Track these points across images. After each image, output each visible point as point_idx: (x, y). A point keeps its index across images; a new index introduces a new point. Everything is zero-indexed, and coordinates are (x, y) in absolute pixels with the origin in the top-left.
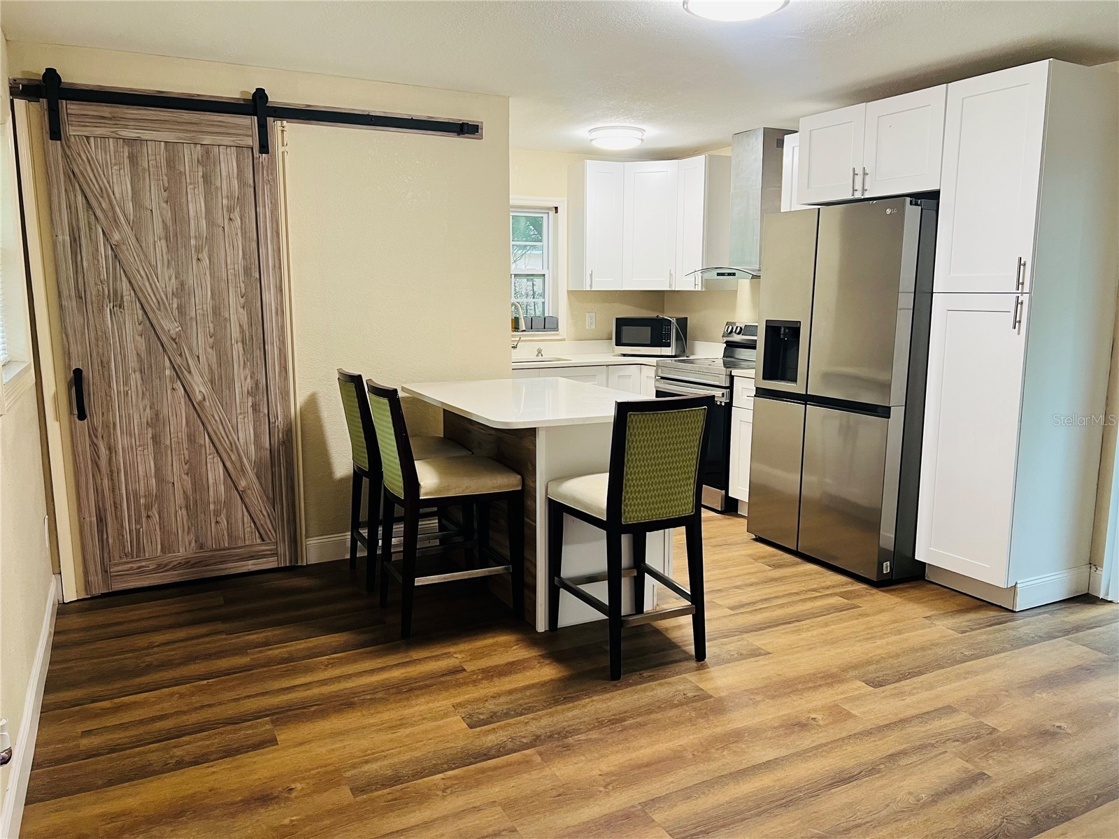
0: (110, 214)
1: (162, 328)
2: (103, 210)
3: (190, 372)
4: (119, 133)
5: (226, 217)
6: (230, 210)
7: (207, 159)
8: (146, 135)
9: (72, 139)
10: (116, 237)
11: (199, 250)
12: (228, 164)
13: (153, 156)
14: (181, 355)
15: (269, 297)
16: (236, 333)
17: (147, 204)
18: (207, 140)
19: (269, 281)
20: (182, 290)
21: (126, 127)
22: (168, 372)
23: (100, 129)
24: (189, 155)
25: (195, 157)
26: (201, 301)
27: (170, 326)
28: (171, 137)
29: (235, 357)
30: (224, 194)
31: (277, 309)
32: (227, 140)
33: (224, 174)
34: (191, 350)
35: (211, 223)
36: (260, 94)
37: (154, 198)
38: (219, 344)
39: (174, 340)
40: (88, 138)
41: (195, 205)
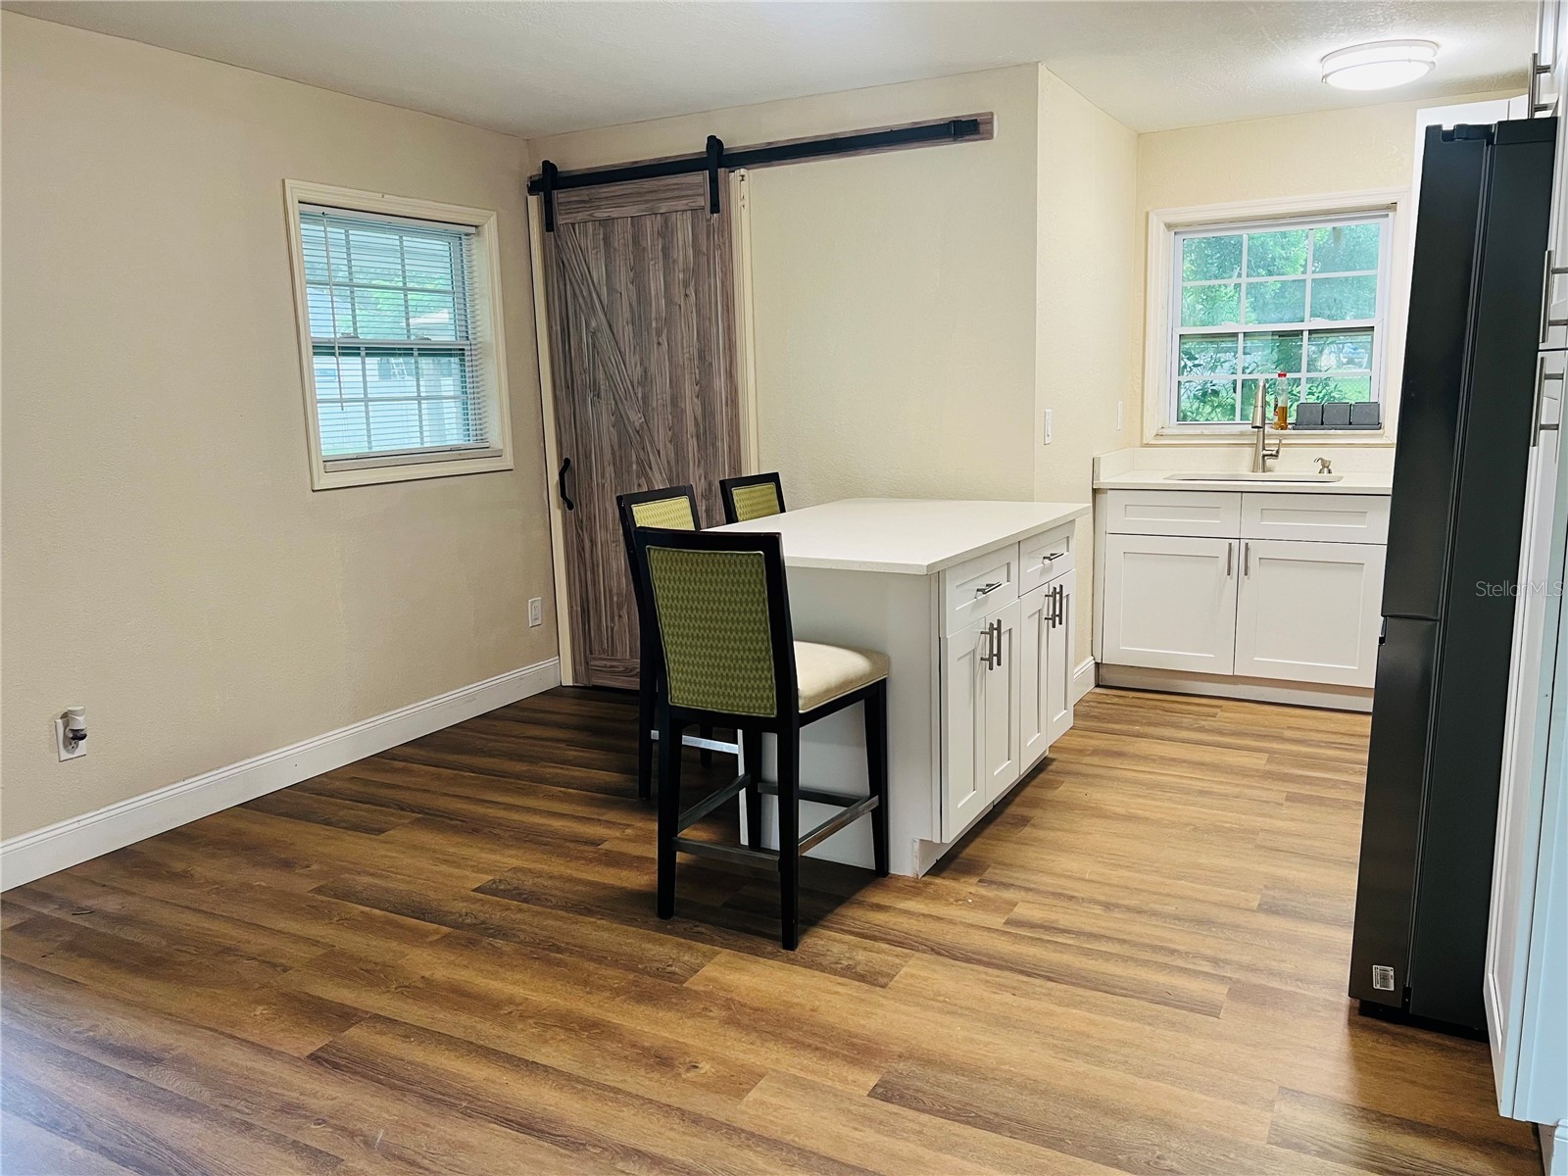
0: (589, 301)
1: (628, 419)
2: (583, 297)
3: (651, 468)
4: (595, 215)
5: (683, 292)
6: (686, 285)
7: (666, 232)
8: (615, 213)
9: (562, 228)
10: (593, 324)
11: (659, 334)
12: (684, 231)
13: (622, 236)
14: (643, 449)
15: (720, 384)
16: (691, 428)
17: (618, 287)
18: (664, 208)
19: (720, 365)
20: (646, 379)
21: (599, 207)
22: (634, 466)
23: (580, 214)
24: (650, 226)
25: (655, 229)
26: (661, 389)
27: (636, 418)
28: (632, 210)
29: (691, 455)
30: (681, 267)
31: (727, 398)
32: (681, 204)
33: (680, 243)
34: (652, 442)
35: (669, 302)
36: (714, 143)
37: (623, 279)
38: (676, 440)
39: (638, 432)
40: (573, 225)
41: (656, 284)
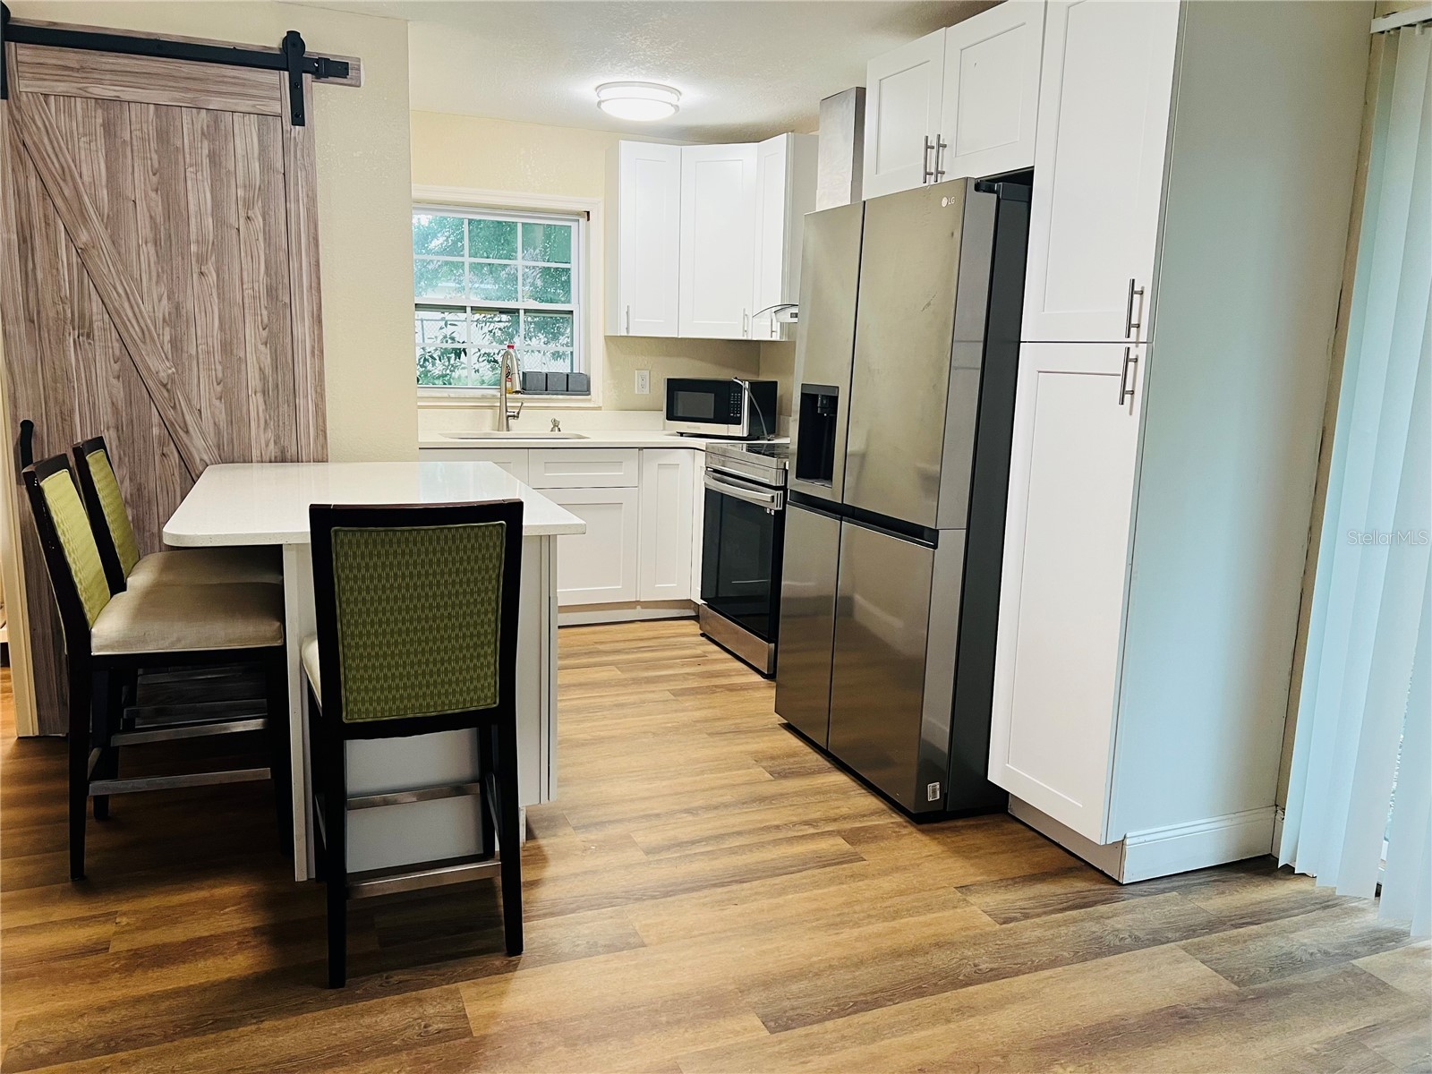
0: (75, 206)
1: (148, 369)
2: (65, 198)
3: (187, 432)
4: (90, 90)
5: (242, 214)
6: (248, 205)
7: (215, 132)
8: (128, 94)
9: (24, 98)
10: (84, 237)
11: (202, 260)
12: (245, 139)
13: (137, 125)
14: (174, 408)
15: (303, 330)
16: (254, 381)
17: (129, 193)
18: (215, 103)
19: (303, 307)
20: (176, 316)
21: (100, 82)
22: (155, 431)
23: (62, 84)
24: (190, 125)
25: (198, 127)
26: (205, 331)
27: (159, 366)
28: (163, 97)
29: (253, 414)
30: (240, 181)
31: (313, 347)
32: (245, 105)
33: (239, 151)
34: (189, 401)
35: (220, 222)
36: (293, 40)
37: (138, 182)
38: (229, 394)
39: (165, 386)
40: (46, 96)
41: (198, 195)
